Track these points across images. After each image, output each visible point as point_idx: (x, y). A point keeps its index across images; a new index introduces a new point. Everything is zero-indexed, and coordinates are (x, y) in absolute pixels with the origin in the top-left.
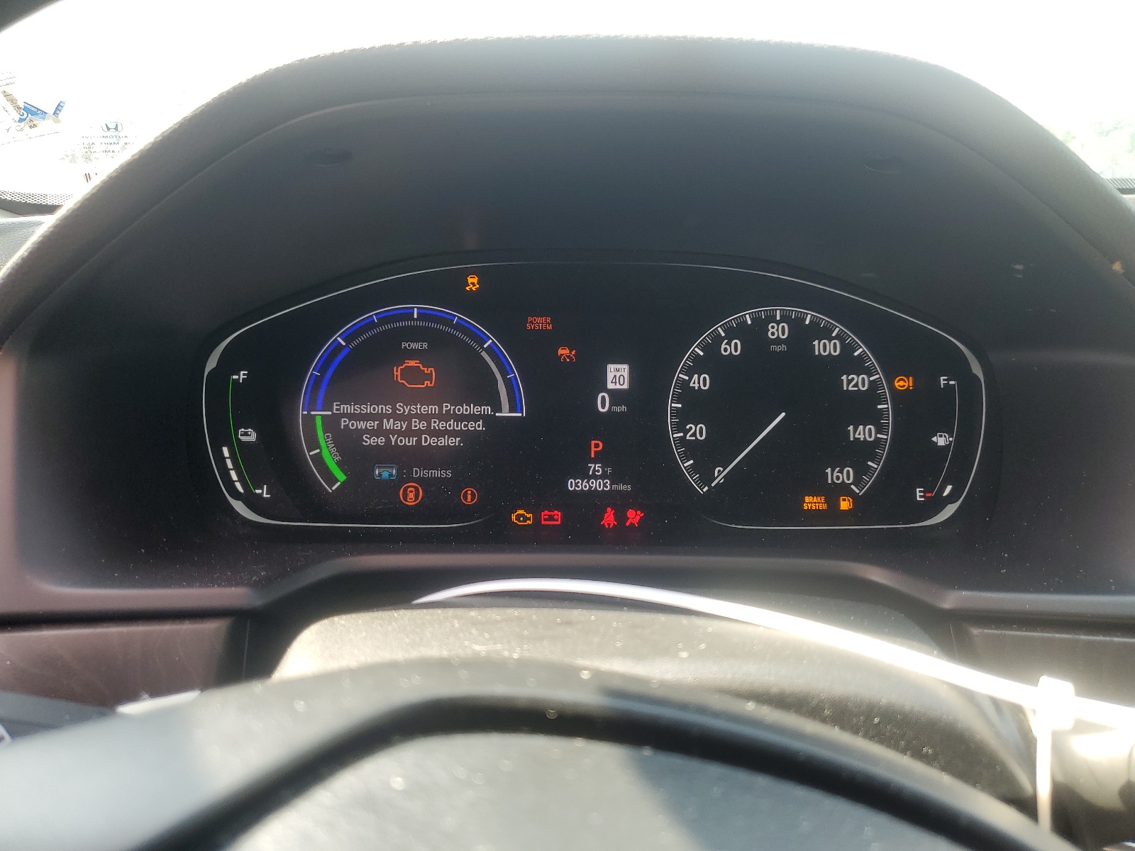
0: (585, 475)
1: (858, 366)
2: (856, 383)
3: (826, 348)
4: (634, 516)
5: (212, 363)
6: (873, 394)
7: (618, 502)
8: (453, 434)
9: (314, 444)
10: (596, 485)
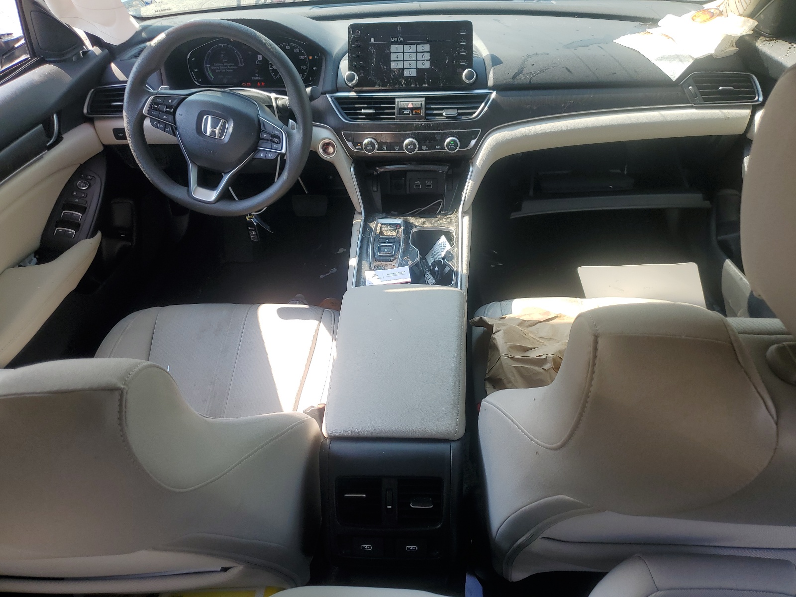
0: (255, 76)
1: (303, 55)
2: (302, 58)
3: (297, 51)
4: (263, 84)
5: (188, 57)
6: (305, 60)
7: (260, 81)
8: (231, 69)
9: (208, 72)
10: (257, 78)
